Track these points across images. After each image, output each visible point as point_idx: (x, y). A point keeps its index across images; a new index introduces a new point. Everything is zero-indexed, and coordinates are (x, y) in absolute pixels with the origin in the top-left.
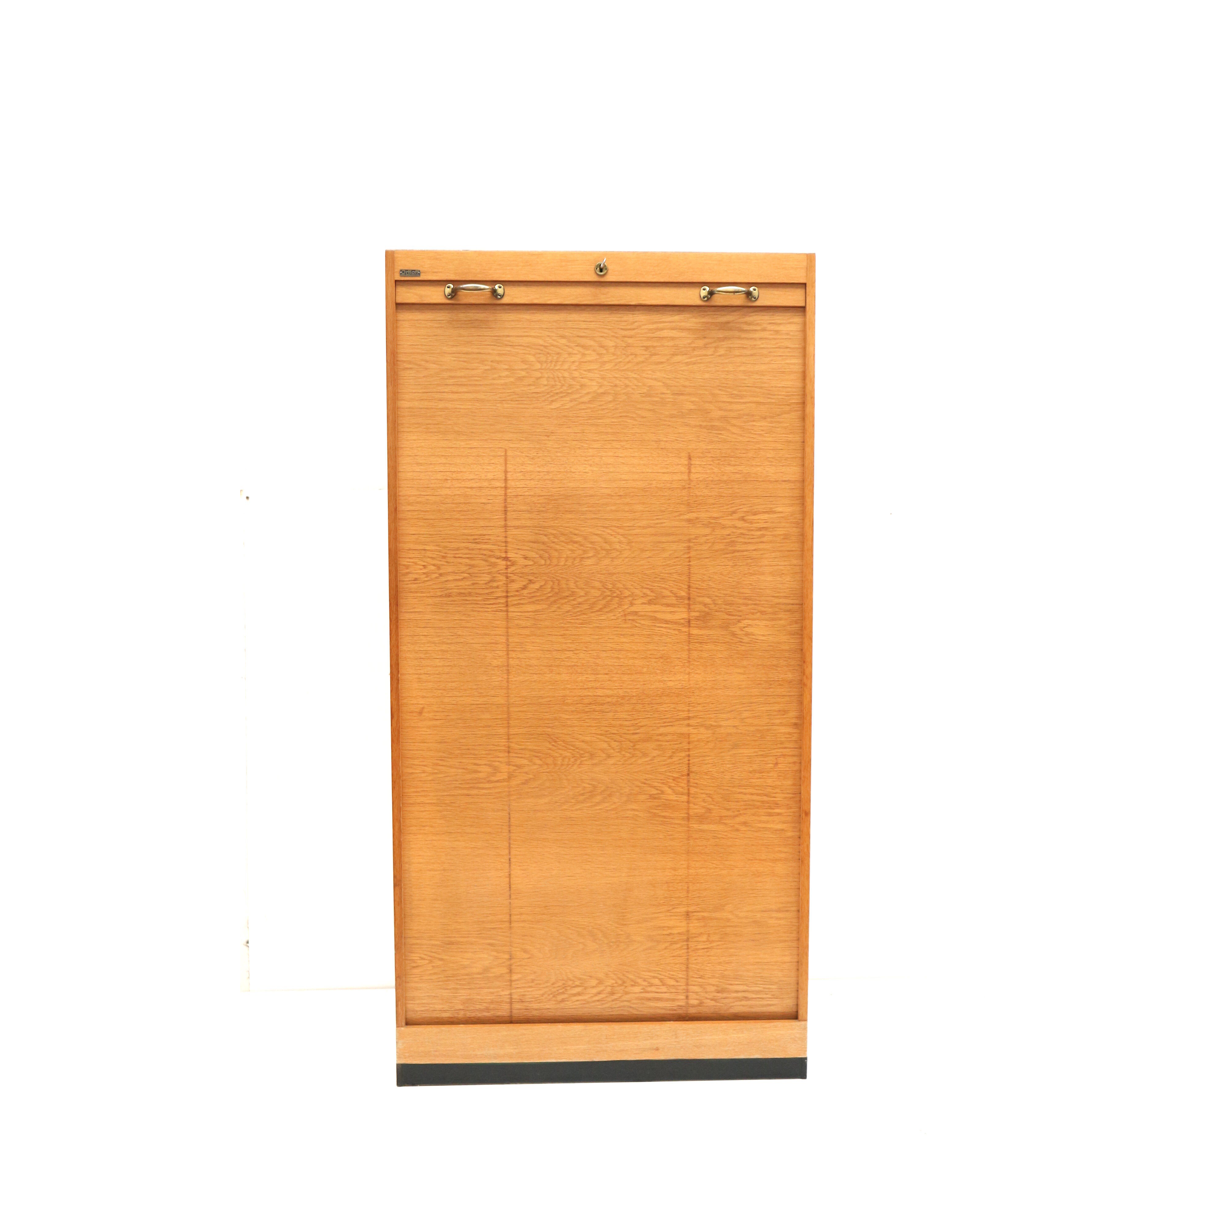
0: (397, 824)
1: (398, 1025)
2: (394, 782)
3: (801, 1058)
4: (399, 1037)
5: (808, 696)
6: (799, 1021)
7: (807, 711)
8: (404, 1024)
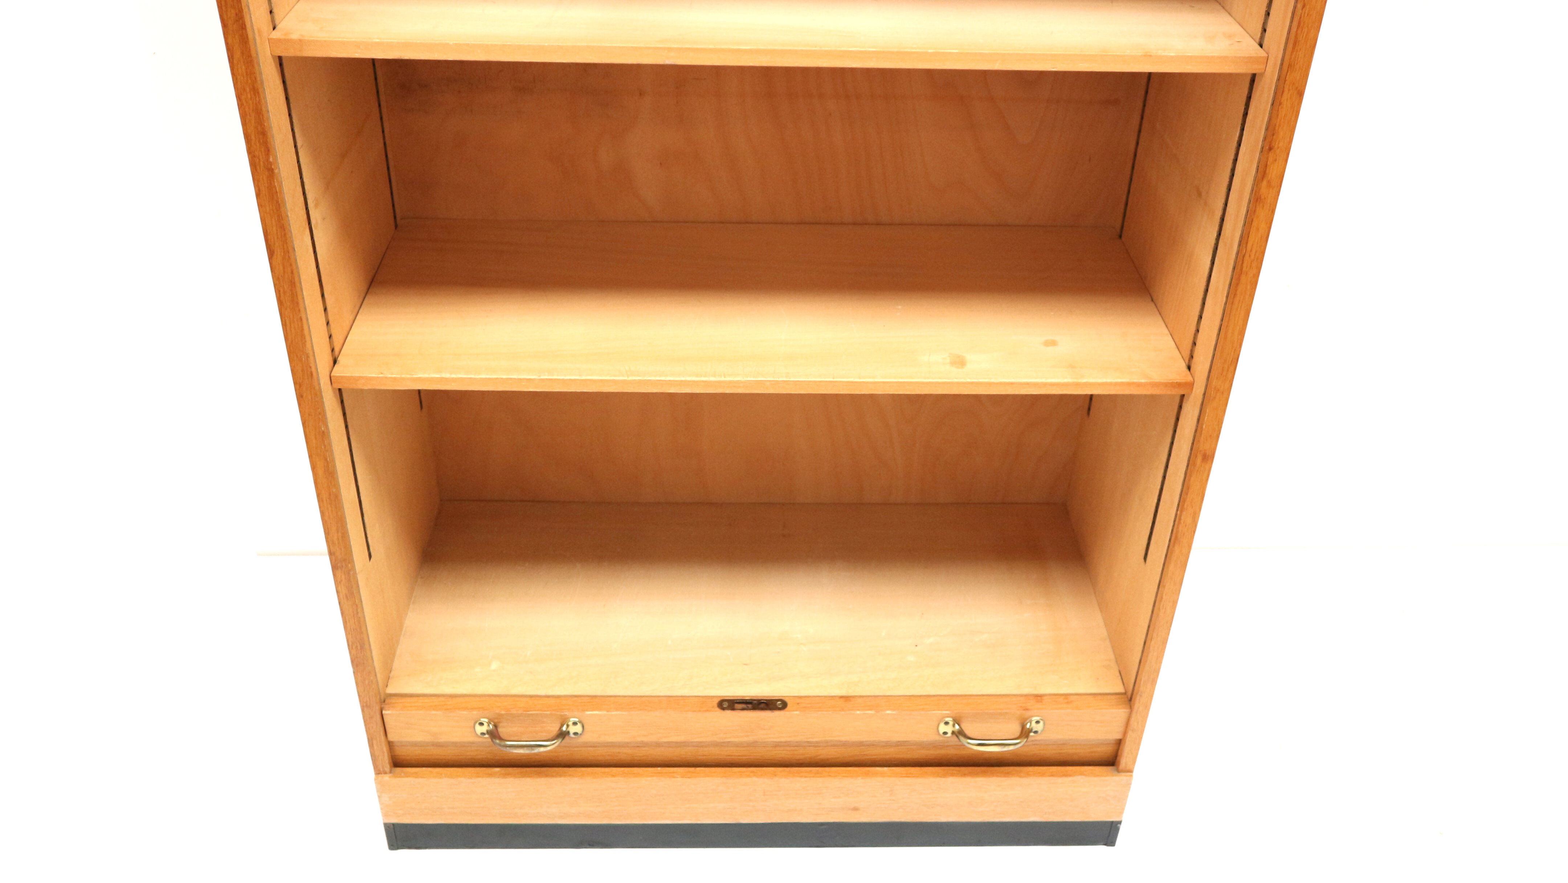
0: (320, 464)
1: (378, 772)
2: (300, 386)
3: (1112, 822)
4: (382, 789)
5: (1263, 225)
6: (1118, 771)
7: (1252, 257)
8: (387, 768)
